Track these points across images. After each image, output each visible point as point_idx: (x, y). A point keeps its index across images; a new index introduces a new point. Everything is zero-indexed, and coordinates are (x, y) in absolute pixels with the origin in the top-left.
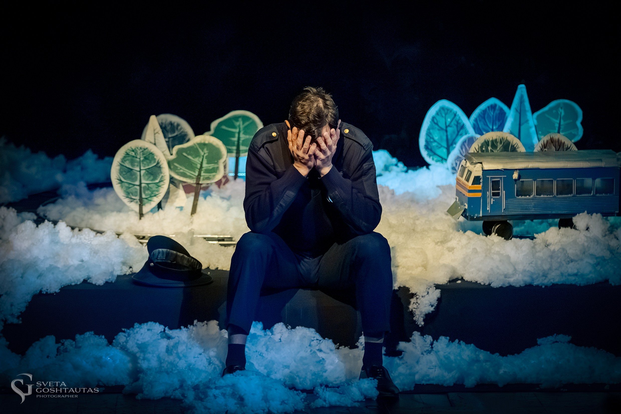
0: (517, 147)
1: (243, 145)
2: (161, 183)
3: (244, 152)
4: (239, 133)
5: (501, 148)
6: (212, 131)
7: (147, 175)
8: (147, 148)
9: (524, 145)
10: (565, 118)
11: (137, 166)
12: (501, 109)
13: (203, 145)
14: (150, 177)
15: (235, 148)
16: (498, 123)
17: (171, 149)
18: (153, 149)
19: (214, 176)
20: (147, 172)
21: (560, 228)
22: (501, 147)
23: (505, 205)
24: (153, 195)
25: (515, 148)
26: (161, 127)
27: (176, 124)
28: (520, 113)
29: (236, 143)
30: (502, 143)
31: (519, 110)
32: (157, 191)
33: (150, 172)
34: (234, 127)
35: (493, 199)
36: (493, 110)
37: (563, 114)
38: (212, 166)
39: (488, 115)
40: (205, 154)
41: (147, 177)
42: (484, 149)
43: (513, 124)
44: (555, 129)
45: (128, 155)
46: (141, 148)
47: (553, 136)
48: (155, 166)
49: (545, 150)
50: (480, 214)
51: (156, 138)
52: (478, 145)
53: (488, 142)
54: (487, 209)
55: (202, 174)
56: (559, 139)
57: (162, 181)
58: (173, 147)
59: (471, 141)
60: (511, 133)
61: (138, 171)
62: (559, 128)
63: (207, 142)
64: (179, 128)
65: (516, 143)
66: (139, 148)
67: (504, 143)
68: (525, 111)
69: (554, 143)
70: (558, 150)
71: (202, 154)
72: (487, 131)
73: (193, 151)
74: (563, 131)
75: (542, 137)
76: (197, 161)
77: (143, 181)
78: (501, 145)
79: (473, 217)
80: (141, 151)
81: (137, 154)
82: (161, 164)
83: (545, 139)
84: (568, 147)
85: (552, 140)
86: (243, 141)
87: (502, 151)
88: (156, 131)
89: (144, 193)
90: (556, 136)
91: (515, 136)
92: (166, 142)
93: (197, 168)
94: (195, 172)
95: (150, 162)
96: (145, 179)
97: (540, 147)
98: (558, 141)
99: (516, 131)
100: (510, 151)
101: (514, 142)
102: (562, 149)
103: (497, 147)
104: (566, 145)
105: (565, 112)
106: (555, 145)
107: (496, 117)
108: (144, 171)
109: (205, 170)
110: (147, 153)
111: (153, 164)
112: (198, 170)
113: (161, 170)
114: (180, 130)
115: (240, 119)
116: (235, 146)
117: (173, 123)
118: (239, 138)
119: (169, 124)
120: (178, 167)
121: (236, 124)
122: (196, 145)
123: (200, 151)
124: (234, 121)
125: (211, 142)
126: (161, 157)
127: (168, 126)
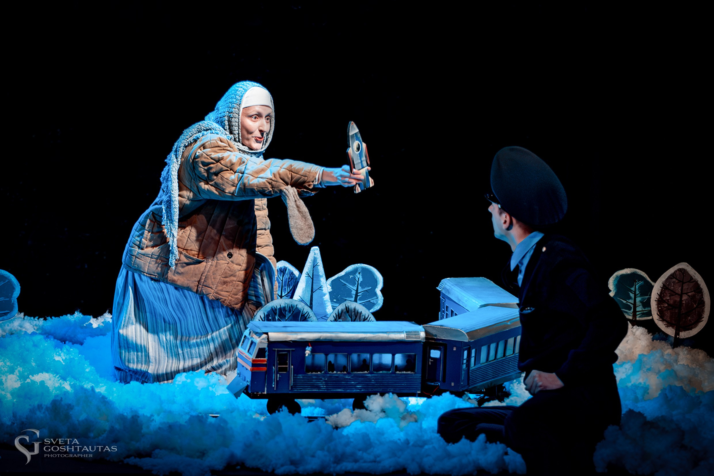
0: (308, 317)
5: (291, 317)
9: (316, 315)
10: (363, 284)
12: (292, 273)
16: (288, 290)
21: (354, 410)
22: (290, 316)
23: (293, 382)
25: (306, 318)
28: (312, 279)
30: (292, 312)
31: (311, 276)
35: (280, 375)
36: (282, 274)
37: (361, 280)
42: (270, 318)
43: (304, 292)
44: (352, 297)
47: (349, 305)
49: (339, 320)
50: (264, 392)
52: (264, 313)
53: (276, 310)
54: (272, 386)
56: (355, 308)
60: (302, 300)
62: (356, 295)
65: (307, 312)
67: (293, 312)
68: (318, 276)
69: (350, 313)
70: (354, 321)
74: (360, 300)
75: (337, 305)
78: (290, 314)
79: (257, 394)
83: (341, 307)
84: (365, 318)
85: (347, 310)
87: (291, 320)
90: (353, 305)
91: (306, 304)
97: (334, 316)
98: (354, 310)
99: (307, 299)
100: (300, 321)
101: (305, 311)
102: (359, 320)
103: (285, 316)
104: (363, 316)
105: (363, 277)
106: (351, 316)
107: (285, 282)
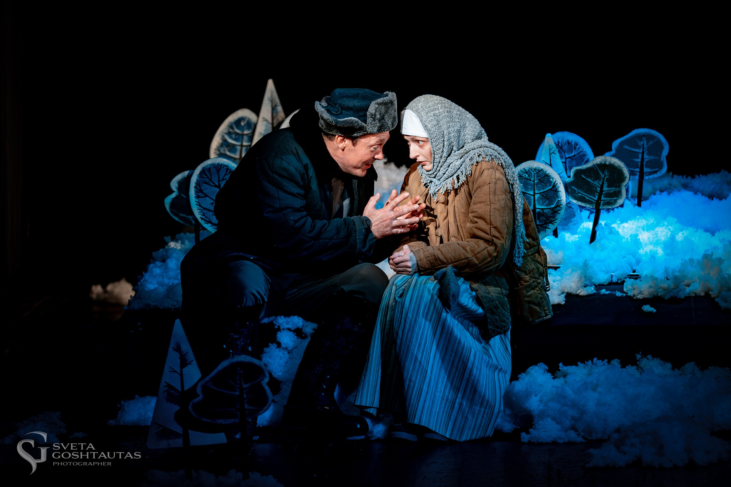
1: (646, 167)
2: (559, 208)
3: (648, 174)
4: (643, 153)
6: (613, 152)
7: (542, 199)
8: (542, 170)
11: (532, 189)
13: (603, 166)
14: (545, 201)
15: (638, 170)
17: (568, 171)
18: (549, 170)
19: (615, 201)
20: (541, 197)
24: (548, 221)
26: (557, 145)
27: (573, 143)
29: (639, 164)
32: (554, 217)
33: (544, 196)
34: (638, 147)
38: (613, 189)
40: (605, 176)
41: (541, 202)
46: (535, 170)
48: (550, 189)
51: (551, 159)
55: (603, 198)
57: (559, 206)
58: (570, 169)
61: (532, 195)
63: (607, 163)
64: (578, 147)
66: (533, 170)
71: (603, 176)
73: (593, 172)
76: (597, 183)
77: (537, 206)
80: (535, 173)
81: (530, 176)
82: (557, 187)
86: (647, 162)
88: (551, 151)
89: (539, 219)
92: (563, 162)
93: (598, 192)
94: (595, 196)
95: (546, 186)
96: (539, 204)
108: (538, 195)
109: (605, 193)
110: (542, 174)
111: (548, 187)
112: (598, 194)
113: (557, 193)
114: (578, 150)
115: (644, 138)
116: (638, 168)
117: (570, 141)
118: (643, 159)
119: (566, 144)
120: (575, 190)
121: (640, 144)
122: (596, 166)
123: (601, 173)
124: (637, 140)
125: (612, 163)
126: (557, 180)
127: (565, 146)
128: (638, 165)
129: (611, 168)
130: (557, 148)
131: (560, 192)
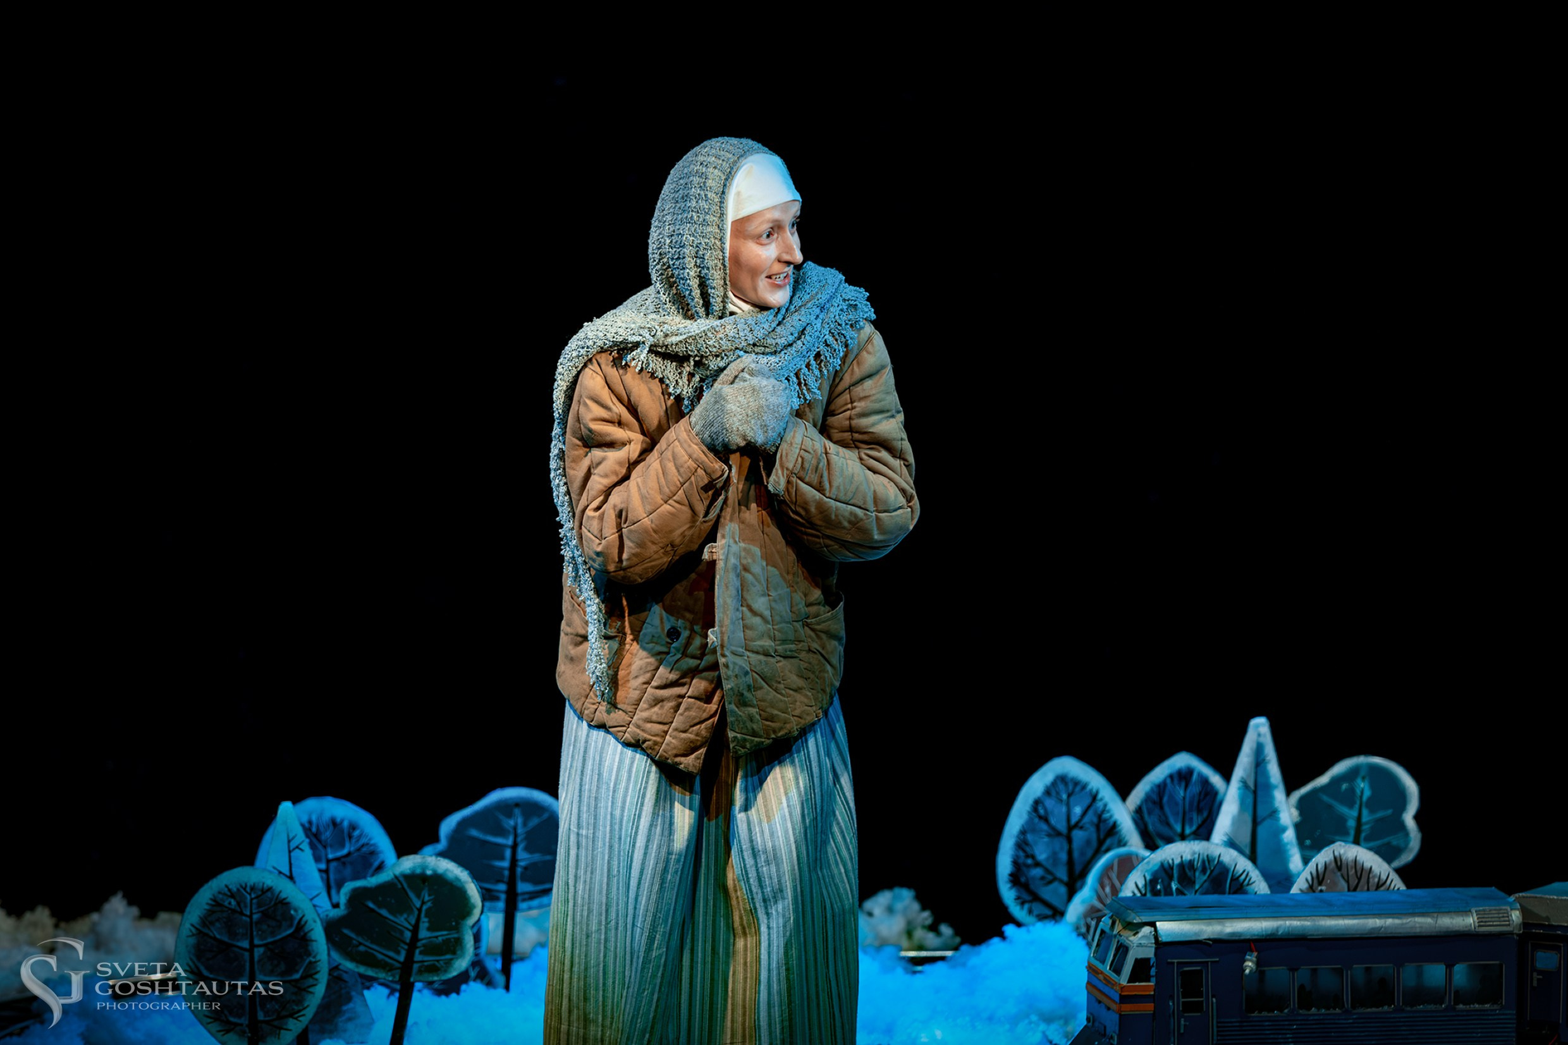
0: (1246, 883)
1: (525, 879)
2: (308, 982)
3: (526, 896)
4: (514, 847)
5: (1206, 885)
6: (443, 845)
7: (270, 958)
8: (270, 889)
9: (1266, 876)
10: (1372, 804)
11: (245, 936)
12: (1205, 782)
13: (420, 880)
14: (277, 965)
15: (502, 887)
16: (1197, 820)
17: (333, 892)
18: (287, 890)
19: (448, 962)
20: (269, 953)
22: (1205, 881)
23: (1218, 1035)
24: (285, 1015)
25: (1242, 885)
26: (308, 829)
27: (346, 824)
28: (1255, 792)
29: (506, 873)
30: (1209, 872)
31: (1251, 784)
32: (299, 1002)
33: (277, 951)
34: (501, 832)
35: (1185, 1021)
36: (1183, 784)
37: (1367, 793)
38: (442, 935)
39: (1171, 797)
40: (423, 903)
41: (268, 966)
42: (1159, 887)
43: (1236, 822)
44: (1348, 834)
45: (216, 909)
46: (253, 888)
47: (1342, 851)
48: (290, 935)
49: (1320, 888)
51: (293, 862)
52: (1144, 876)
53: (1172, 868)
55: (417, 958)
56: (1356, 857)
57: (309, 976)
58: (340, 886)
59: (1127, 865)
60: (1231, 844)
61: (245, 950)
62: (1358, 830)
63: (429, 872)
64: (356, 833)
65: (1244, 871)
66: (248, 889)
67: (1212, 871)
68: (1269, 785)
69: (1344, 870)
70: (1355, 890)
71: (417, 903)
72: (1169, 841)
73: (393, 893)
74: (1368, 839)
75: (1312, 853)
76: (404, 921)
77: (260, 977)
78: (1205, 878)
80: (253, 896)
81: (242, 905)
82: (306, 929)
83: (1323, 858)
84: (1381, 883)
85: (1338, 863)
86: (526, 868)
87: (1206, 893)
88: (293, 844)
89: (263, 1008)
90: (1350, 854)
91: (1241, 851)
92: (320, 871)
93: (405, 943)
94: (397, 952)
95: (280, 927)
96: (263, 971)
97: (1307, 880)
98: (1353, 864)
99: (1245, 839)
100: (1229, 893)
101: (1240, 869)
102: (1366, 888)
103: (1194, 883)
104: (1374, 877)
105: (1372, 787)
106: (1346, 878)
107: (1191, 803)
108: (262, 950)
109: (424, 945)
110: (271, 901)
111: (286, 930)
112: (406, 947)
113: (307, 945)
114: (358, 841)
115: (517, 811)
116: (502, 881)
117: (338, 820)
118: (514, 861)
119: (329, 826)
120: (352, 939)
121: (505, 825)
122: (402, 879)
123: (412, 895)
124: (502, 817)
125: (440, 871)
126: (306, 912)
127: (326, 831)
128: (503, 875)
129: (438, 881)
130: (307, 836)
131: (314, 943)
